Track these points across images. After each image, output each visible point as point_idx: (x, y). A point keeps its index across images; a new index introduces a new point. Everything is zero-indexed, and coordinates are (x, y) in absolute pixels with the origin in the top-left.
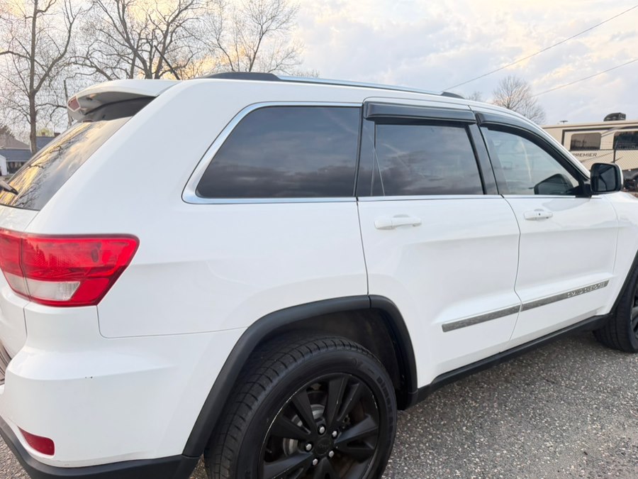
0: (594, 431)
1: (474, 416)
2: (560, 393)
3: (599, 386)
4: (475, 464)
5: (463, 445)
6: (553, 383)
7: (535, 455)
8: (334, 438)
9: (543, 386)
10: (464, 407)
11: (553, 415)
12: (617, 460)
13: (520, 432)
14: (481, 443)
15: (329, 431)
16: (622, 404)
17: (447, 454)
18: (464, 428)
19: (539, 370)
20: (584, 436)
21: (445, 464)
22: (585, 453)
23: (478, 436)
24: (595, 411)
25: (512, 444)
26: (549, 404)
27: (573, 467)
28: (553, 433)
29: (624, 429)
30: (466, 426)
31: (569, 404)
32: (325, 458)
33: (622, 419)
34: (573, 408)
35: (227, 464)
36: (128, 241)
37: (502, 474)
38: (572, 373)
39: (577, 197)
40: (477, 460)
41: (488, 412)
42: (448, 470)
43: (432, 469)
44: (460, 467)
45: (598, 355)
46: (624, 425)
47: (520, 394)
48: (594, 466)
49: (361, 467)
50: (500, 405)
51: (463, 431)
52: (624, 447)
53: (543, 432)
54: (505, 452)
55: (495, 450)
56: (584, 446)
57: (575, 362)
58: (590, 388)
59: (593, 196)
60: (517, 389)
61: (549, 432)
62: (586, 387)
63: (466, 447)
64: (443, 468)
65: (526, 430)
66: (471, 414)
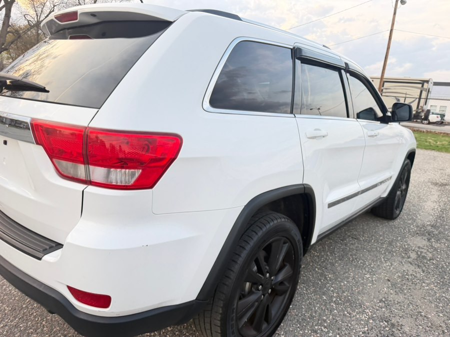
0: (388, 267)
1: (319, 261)
2: (361, 245)
3: (381, 240)
4: (332, 291)
5: (320, 280)
6: (355, 239)
7: (362, 283)
8: (272, 280)
9: (351, 241)
10: (311, 256)
11: (363, 258)
12: (406, 283)
13: (349, 270)
14: (330, 278)
15: (270, 276)
16: (397, 250)
17: (313, 286)
18: (317, 269)
19: (345, 231)
20: (384, 270)
21: (315, 292)
22: (389, 280)
23: (327, 274)
24: (384, 255)
25: (348, 278)
26: (358, 252)
27: (385, 289)
28: (367, 269)
29: (403, 265)
30: (317, 268)
31: (368, 251)
32: (267, 294)
33: (400, 259)
34: (372, 253)
35: (221, 304)
36: (175, 139)
37: (349, 296)
38: (364, 233)
39: (381, 123)
40: (332, 288)
41: (326, 259)
42: (318, 296)
43: (308, 297)
44: (324, 294)
45: (374, 221)
46: (402, 263)
47: (340, 247)
48: (396, 288)
49: (281, 298)
50: (331, 253)
51: (317, 271)
52: (406, 275)
53: (362, 269)
54: (345, 282)
55: (340, 282)
56: (386, 276)
57: (363, 225)
58: (377, 241)
59: (389, 123)
60: (337, 244)
61: (365, 269)
62: (374, 241)
63: (322, 281)
64: (314, 295)
65: (352, 269)
66: (317, 260)
